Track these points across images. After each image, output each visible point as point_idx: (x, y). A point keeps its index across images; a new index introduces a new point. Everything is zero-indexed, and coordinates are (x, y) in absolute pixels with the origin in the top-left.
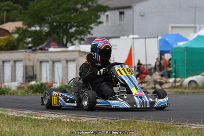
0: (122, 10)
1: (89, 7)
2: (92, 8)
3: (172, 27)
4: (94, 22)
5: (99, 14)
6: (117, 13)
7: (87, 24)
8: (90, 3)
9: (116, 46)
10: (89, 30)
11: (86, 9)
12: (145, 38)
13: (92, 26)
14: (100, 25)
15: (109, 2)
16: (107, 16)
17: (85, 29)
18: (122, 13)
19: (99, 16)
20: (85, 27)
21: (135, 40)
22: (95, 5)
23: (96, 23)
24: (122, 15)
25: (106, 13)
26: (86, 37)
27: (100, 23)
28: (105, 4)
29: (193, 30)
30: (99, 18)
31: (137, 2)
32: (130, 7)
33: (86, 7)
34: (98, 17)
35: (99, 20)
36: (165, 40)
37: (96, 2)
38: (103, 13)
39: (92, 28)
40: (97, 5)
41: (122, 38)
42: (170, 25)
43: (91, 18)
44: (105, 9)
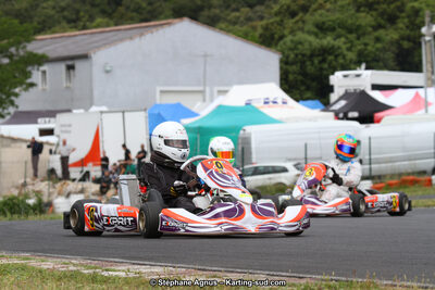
0: (70, 63)
1: (11, 57)
2: (16, 58)
3: (162, 92)
4: (21, 83)
5: (29, 68)
6: (62, 67)
7: (8, 88)
8: (13, 50)
9: (70, 126)
10: (13, 98)
11: (6, 61)
12: (123, 112)
13: (17, 90)
14: (31, 90)
15: (48, 48)
16: (44, 72)
17: (4, 97)
18: (70, 68)
19: (30, 72)
20: (5, 94)
21: (104, 115)
22: (22, 53)
23: (24, 86)
24: (71, 71)
25: (42, 68)
26: (6, 111)
27: (32, 85)
28: (40, 52)
29: (200, 96)
30: (30, 77)
31: (98, 48)
32: (85, 57)
33: (6, 56)
34: (28, 75)
35: (29, 81)
36: (159, 115)
37: (25, 47)
38: (36, 67)
39: (16, 95)
40: (26, 52)
41: (75, 111)
42: (159, 89)
43: (15, 77)
44: (40, 60)
